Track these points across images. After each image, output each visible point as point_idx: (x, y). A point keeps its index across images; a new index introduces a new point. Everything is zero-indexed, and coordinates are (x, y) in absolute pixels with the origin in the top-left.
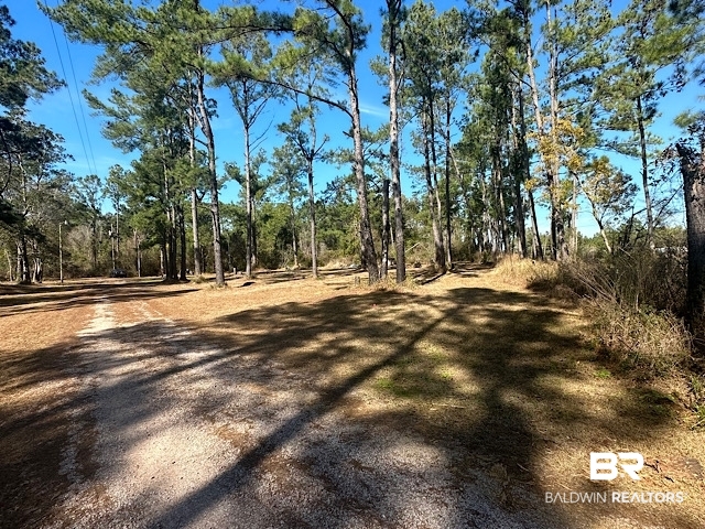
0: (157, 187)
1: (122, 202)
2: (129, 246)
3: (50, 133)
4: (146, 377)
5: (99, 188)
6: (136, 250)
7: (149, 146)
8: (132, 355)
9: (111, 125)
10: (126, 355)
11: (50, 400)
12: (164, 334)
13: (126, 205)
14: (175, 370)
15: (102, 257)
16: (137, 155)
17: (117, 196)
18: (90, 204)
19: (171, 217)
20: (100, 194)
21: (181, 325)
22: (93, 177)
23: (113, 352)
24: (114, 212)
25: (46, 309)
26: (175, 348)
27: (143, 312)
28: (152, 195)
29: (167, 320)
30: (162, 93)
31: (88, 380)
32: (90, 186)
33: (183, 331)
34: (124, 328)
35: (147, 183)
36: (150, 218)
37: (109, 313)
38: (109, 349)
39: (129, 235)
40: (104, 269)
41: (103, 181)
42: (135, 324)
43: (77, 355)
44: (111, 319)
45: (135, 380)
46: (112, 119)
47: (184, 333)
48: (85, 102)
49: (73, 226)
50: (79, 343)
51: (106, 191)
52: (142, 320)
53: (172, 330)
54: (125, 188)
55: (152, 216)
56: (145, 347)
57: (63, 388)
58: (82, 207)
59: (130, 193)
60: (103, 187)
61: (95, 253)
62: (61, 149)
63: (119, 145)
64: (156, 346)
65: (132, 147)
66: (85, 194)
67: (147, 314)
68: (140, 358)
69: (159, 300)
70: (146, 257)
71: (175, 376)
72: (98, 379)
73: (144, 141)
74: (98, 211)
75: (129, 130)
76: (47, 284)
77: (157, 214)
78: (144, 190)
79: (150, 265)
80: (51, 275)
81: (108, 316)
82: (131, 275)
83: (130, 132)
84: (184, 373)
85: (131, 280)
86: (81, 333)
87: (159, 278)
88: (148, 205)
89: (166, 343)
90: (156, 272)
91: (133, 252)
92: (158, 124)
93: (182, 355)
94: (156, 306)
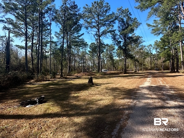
0: (167, 43)
1: (158, 50)
2: (160, 62)
3: (140, 37)
4: (151, 106)
5: (152, 47)
6: (162, 63)
7: (164, 32)
8: (150, 96)
9: (153, 30)
10: (149, 96)
11: (124, 105)
12: (164, 91)
13: (159, 50)
14: (162, 107)
15: (153, 65)
16: (161, 36)
17: (157, 49)
18: (150, 52)
19: (172, 52)
20: (152, 49)
21: (172, 88)
22: (150, 45)
23: (145, 94)
24: (156, 53)
25: (137, 78)
26: (166, 97)
27: (160, 82)
28: (166, 46)
29: (167, 85)
30: (168, 14)
31: (135, 101)
32: (150, 47)
33: (171, 91)
34: (152, 86)
35: (164, 43)
36: (165, 53)
37: (150, 81)
38: (145, 92)
39: (160, 59)
40: (153, 68)
41: (153, 45)
42: (156, 85)
43: (136, 92)
44: (150, 83)
45: (147, 107)
46: (154, 28)
47: (172, 92)
48: (147, 26)
49: (146, 58)
50: (139, 89)
51: (154, 48)
52: (159, 84)
53: (168, 90)
54: (158, 46)
55: (166, 52)
56: (155, 94)
57: (128, 102)
58: (148, 53)
59: (160, 47)
60: (153, 47)
61: (151, 64)
62: (142, 40)
63: (156, 34)
64: (159, 95)
65: (159, 34)
66: (148, 50)
67: (161, 82)
68: (152, 98)
69: (167, 78)
70: (165, 65)
71: (161, 110)
72: (137, 102)
73: (163, 31)
74: (152, 53)
75: (158, 29)
76: (140, 72)
77: (167, 52)
78: (163, 45)
79: (167, 67)
80: (141, 70)
81: (149, 82)
82: (160, 70)
83: (158, 30)
84: (165, 110)
85: (160, 71)
86: (141, 86)
87: (169, 71)
88: (165, 49)
89: (163, 95)
90: (168, 69)
91: (161, 64)
92: (166, 24)
93: (167, 101)
94: (165, 80)
